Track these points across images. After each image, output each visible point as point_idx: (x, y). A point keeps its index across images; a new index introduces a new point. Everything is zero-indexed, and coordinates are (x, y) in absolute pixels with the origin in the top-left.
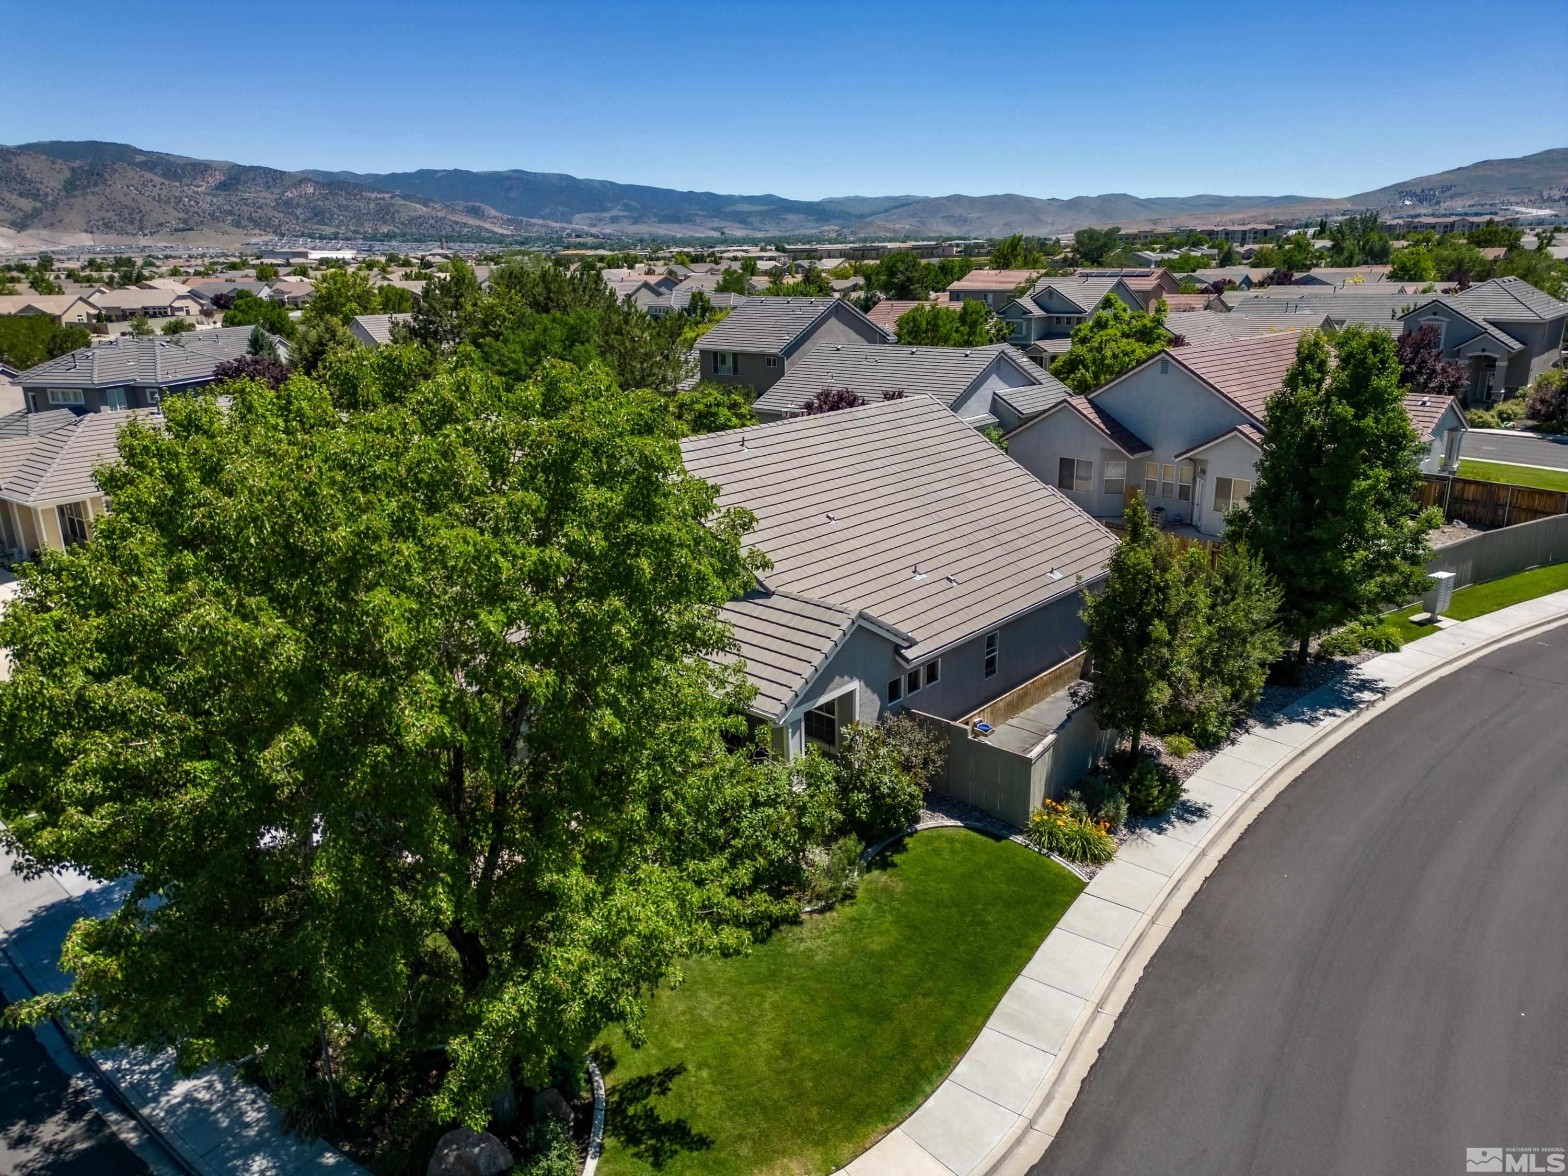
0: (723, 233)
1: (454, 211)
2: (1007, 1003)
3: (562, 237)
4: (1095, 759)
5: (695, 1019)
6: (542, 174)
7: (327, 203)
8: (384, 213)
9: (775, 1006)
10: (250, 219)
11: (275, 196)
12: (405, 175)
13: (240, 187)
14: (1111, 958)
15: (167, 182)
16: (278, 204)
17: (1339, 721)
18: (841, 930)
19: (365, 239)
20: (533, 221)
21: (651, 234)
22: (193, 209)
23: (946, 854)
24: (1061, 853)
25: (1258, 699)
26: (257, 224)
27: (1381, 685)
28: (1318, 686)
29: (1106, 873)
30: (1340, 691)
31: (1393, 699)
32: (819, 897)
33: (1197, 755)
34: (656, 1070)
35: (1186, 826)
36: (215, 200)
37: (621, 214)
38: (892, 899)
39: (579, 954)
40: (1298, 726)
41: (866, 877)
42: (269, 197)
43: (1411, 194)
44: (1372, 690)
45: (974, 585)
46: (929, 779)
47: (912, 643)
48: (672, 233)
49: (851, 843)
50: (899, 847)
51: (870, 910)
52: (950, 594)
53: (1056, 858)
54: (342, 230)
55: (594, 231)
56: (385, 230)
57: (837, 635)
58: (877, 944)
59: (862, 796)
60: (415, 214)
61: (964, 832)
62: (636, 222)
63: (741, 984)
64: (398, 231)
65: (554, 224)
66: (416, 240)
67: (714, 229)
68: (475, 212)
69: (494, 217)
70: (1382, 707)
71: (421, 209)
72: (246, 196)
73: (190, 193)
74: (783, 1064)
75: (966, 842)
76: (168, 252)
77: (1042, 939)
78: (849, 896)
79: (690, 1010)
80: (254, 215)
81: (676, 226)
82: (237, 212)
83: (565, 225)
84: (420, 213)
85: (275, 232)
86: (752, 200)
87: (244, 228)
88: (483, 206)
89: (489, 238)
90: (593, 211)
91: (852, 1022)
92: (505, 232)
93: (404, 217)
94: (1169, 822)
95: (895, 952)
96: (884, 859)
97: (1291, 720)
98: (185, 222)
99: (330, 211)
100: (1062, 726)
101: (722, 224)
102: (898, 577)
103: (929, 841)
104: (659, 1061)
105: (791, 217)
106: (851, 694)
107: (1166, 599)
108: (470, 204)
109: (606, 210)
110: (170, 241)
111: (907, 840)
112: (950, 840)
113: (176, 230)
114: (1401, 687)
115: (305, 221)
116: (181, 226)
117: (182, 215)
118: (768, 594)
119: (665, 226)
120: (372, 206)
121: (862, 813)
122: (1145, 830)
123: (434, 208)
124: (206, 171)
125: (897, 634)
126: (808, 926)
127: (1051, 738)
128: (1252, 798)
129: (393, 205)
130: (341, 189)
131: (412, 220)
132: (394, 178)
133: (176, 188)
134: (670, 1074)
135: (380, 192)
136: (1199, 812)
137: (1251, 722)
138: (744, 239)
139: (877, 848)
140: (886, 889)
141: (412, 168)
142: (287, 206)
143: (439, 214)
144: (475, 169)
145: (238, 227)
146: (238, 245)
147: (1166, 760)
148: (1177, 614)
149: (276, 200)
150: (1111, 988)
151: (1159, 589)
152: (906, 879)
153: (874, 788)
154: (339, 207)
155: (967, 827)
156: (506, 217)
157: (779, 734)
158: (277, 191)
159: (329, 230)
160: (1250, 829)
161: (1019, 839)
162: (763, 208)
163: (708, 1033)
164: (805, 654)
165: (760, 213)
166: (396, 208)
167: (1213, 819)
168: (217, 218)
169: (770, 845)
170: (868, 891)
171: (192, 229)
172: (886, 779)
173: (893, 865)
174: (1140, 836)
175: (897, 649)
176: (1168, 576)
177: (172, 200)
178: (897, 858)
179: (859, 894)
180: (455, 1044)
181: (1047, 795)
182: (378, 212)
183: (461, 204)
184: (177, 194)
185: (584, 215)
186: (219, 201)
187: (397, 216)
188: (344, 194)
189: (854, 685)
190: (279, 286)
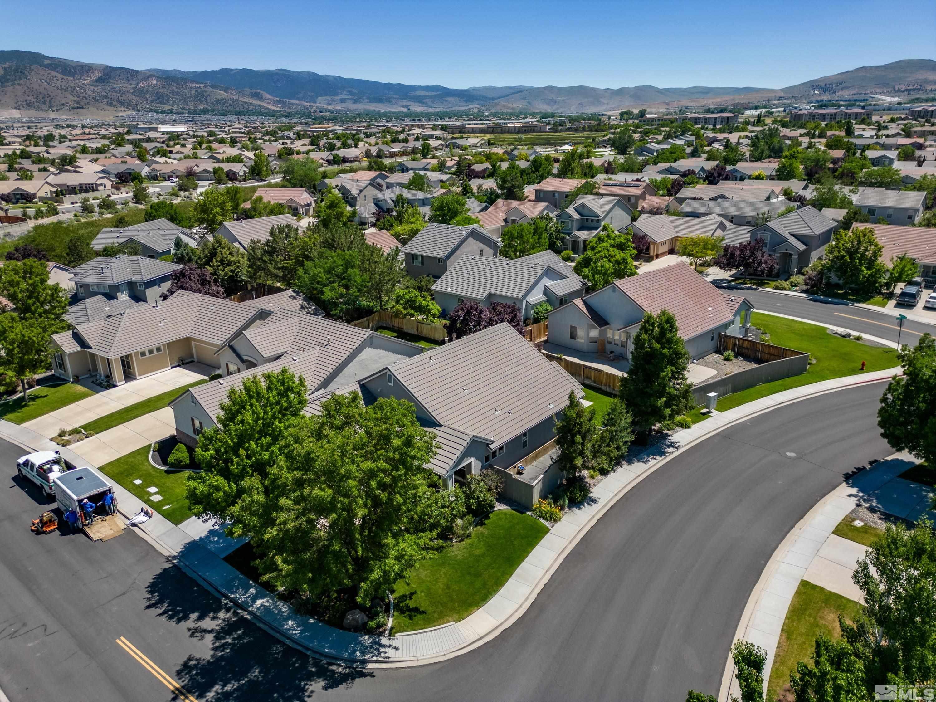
0: (409, 109)
1: (244, 95)
2: (518, 571)
3: (311, 112)
4: (561, 480)
5: (419, 578)
6: (297, 72)
7: (165, 90)
8: (201, 96)
9: (444, 573)
10: (118, 101)
11: (133, 86)
12: (213, 72)
13: (111, 81)
14: (554, 555)
15: (66, 78)
16: (135, 91)
17: (656, 461)
18: (466, 548)
19: (189, 113)
20: (293, 101)
21: (365, 110)
22: (82, 95)
23: (503, 520)
24: (543, 518)
25: (626, 454)
26: (122, 104)
27: (678, 444)
28: (653, 445)
29: (558, 525)
30: (661, 448)
31: (681, 451)
32: (459, 537)
33: (600, 477)
34: (407, 593)
35: (589, 507)
36: (96, 89)
37: (346, 97)
38: (483, 536)
39: (392, 562)
40: (641, 464)
41: (475, 529)
42: (129, 87)
43: (819, 87)
44: (674, 447)
45: (518, 414)
46: (498, 493)
47: (493, 442)
48: (378, 109)
49: (470, 517)
50: (487, 517)
51: (476, 541)
52: (509, 419)
53: (542, 520)
54: (175, 107)
55: (330, 107)
56: (201, 107)
57: (465, 444)
58: (477, 552)
59: (474, 501)
60: (219, 97)
61: (511, 511)
62: (355, 102)
63: (433, 566)
64: (209, 108)
65: (306, 104)
66: (221, 114)
67: (403, 107)
68: (256, 96)
69: (269, 99)
70: (676, 454)
71: (224, 94)
72: (115, 86)
73: (80, 84)
74: (447, 591)
75: (512, 515)
76: (68, 122)
77: (532, 550)
78: (469, 536)
79: (418, 575)
80: (120, 98)
81: (380, 105)
82: (109, 96)
83: (312, 104)
84: (223, 97)
85: (133, 109)
86: (427, 88)
87: (115, 106)
88: (261, 92)
89: (266, 113)
90: (330, 96)
91: (468, 578)
92: (275, 109)
93: (213, 100)
94: (584, 505)
95: (483, 555)
96: (482, 522)
97: (639, 461)
98: (78, 103)
99: (167, 95)
100: (546, 472)
101: (408, 103)
102: (489, 413)
103: (498, 515)
104: (408, 590)
105: (449, 99)
106: (471, 463)
107: (581, 427)
108: (254, 91)
109: (337, 94)
110: (70, 115)
111: (490, 515)
112: (505, 514)
113: (73, 108)
114: (685, 445)
115: (152, 102)
116: (76, 105)
117: (76, 98)
118: (440, 426)
119: (374, 105)
120: (193, 92)
121: (474, 507)
122: (575, 509)
123: (231, 94)
124: (90, 70)
125: (487, 440)
126: (455, 547)
127: (542, 476)
128: (616, 495)
129: (206, 92)
130: (173, 81)
131: (218, 101)
132: (205, 74)
133: (70, 81)
134: (412, 594)
135: (198, 83)
136: (595, 501)
137: (623, 462)
138: (422, 113)
139: (480, 518)
140: (482, 533)
141: (217, 68)
142: (140, 92)
143: (235, 97)
144: (255, 69)
145: (110, 106)
146: (111, 118)
147: (588, 480)
148: (586, 433)
149: (133, 88)
150: (552, 565)
151: (578, 424)
152: (489, 529)
153: (478, 498)
154: (173, 93)
155: (512, 509)
156: (276, 99)
157: (445, 481)
158: (134, 83)
159: (167, 108)
160: (612, 507)
161: (529, 513)
162: (433, 94)
163: (423, 582)
164: (454, 451)
165: (430, 97)
166: (208, 93)
167: (599, 504)
168: (98, 100)
169: (442, 521)
170: (476, 534)
171: (82, 108)
172: (482, 495)
173: (485, 524)
174: (572, 511)
175: (488, 445)
176: (582, 420)
177: (69, 89)
178: (486, 522)
179: (473, 535)
180: (362, 584)
181: (540, 497)
182: (197, 96)
183: (248, 90)
184: (72, 85)
185: (324, 98)
186: (98, 89)
187: (208, 98)
188: (175, 84)
189: (472, 460)
190: (154, 166)
